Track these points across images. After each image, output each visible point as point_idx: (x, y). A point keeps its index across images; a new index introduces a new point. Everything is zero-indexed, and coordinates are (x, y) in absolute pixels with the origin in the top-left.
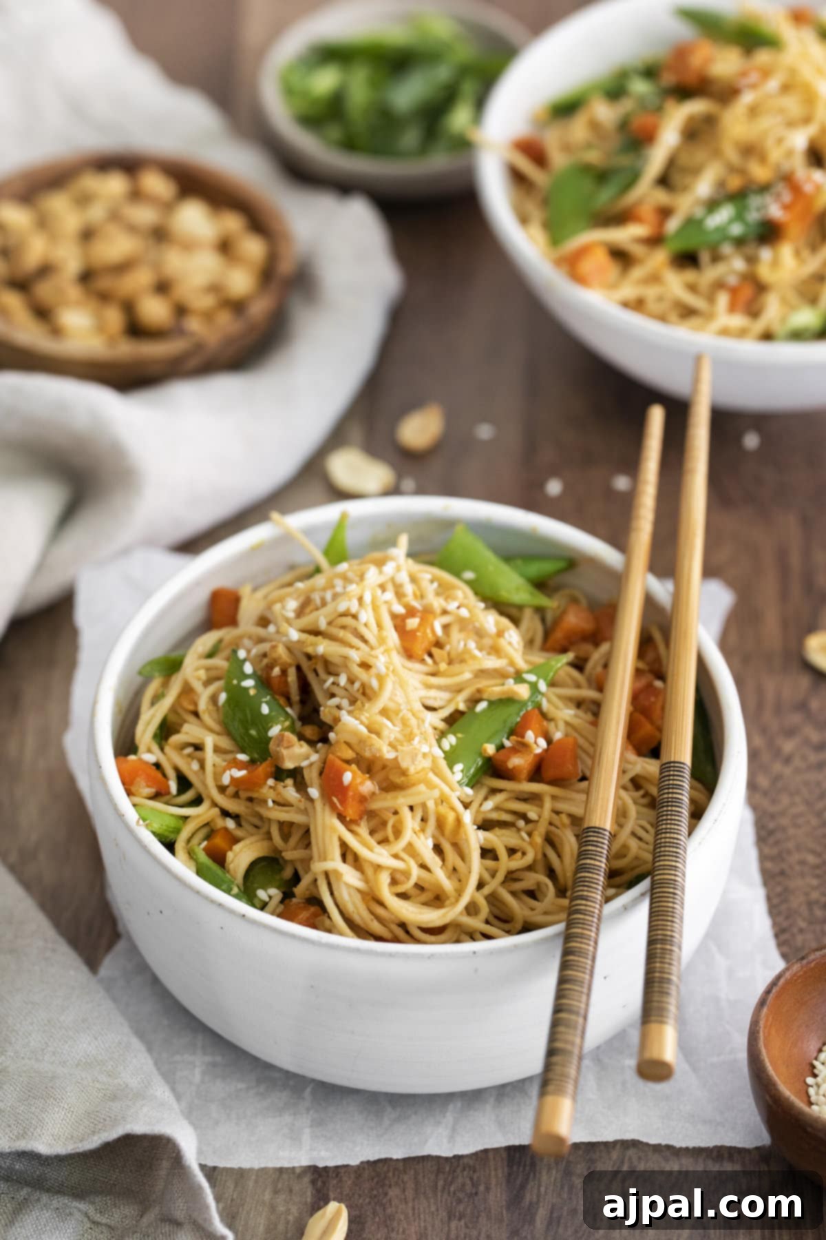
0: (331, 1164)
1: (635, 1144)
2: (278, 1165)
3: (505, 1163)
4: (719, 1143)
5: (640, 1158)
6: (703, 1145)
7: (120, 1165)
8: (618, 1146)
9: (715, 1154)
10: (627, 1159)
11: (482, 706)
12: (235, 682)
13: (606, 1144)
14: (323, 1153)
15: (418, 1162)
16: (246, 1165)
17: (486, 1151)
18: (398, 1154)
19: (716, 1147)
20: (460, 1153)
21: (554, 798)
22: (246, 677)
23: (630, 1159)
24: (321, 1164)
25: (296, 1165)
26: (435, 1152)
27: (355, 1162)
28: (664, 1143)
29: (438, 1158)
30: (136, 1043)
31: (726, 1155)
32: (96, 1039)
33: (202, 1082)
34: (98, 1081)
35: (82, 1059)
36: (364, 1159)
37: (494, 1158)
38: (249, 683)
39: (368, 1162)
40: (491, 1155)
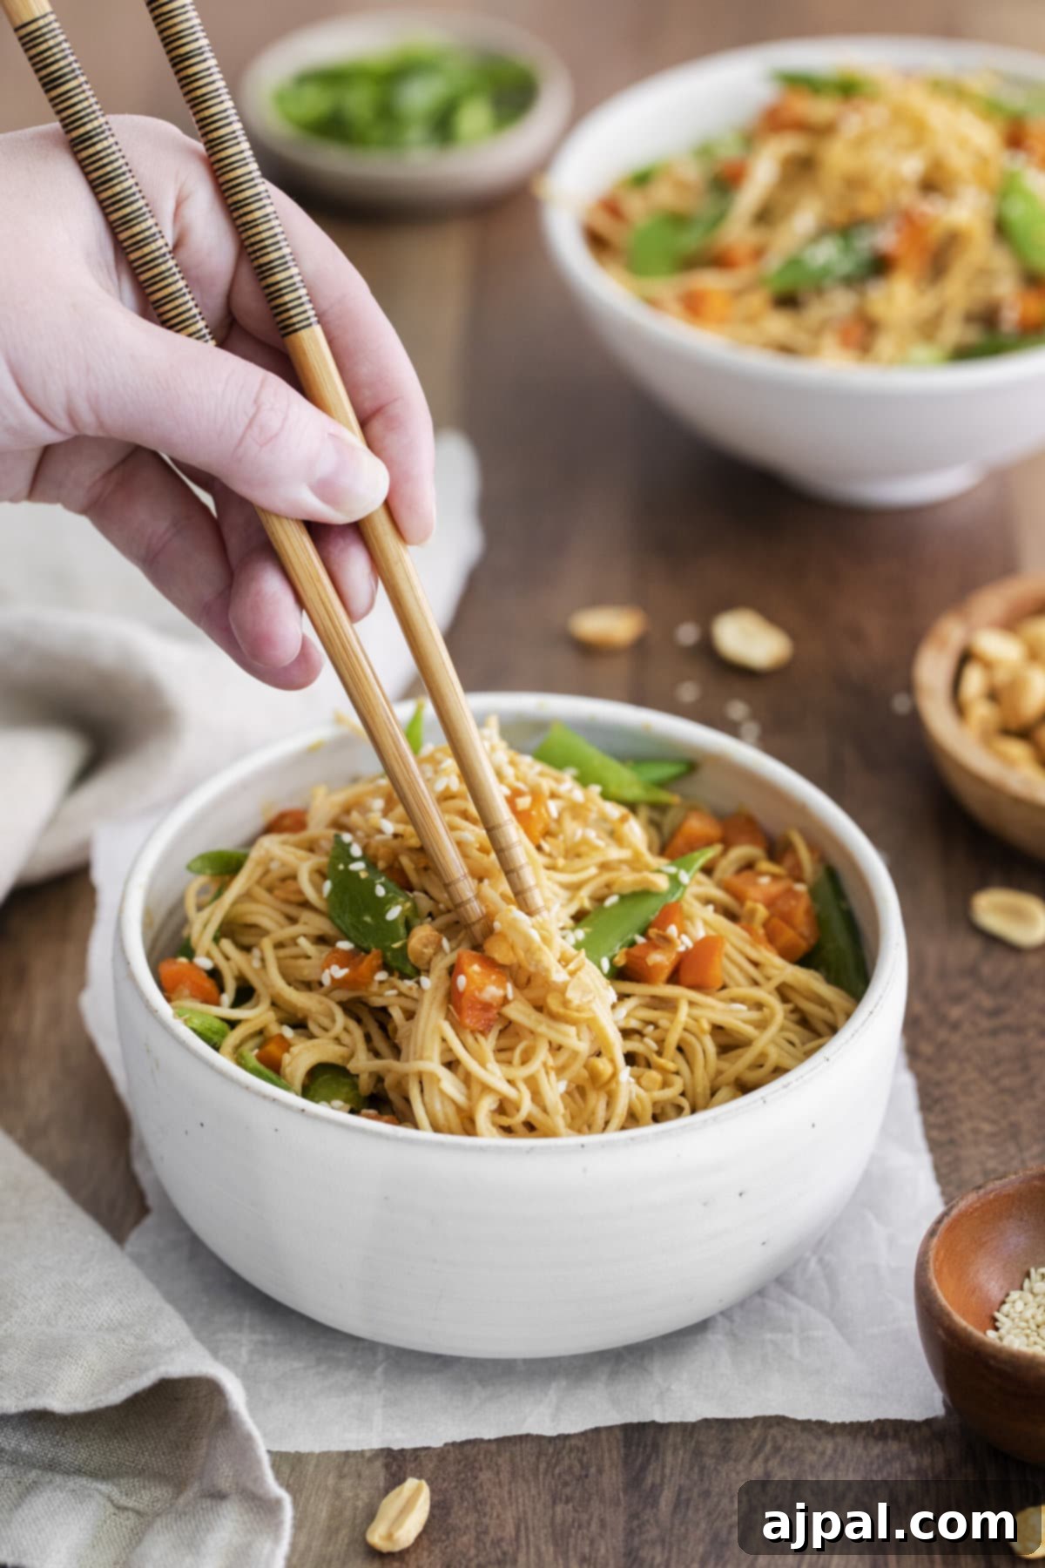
0: (408, 1445)
1: (780, 1421)
2: (343, 1448)
3: (622, 1444)
4: (882, 1417)
5: (786, 1438)
6: (863, 1419)
7: (150, 1447)
8: (759, 1425)
9: (877, 1431)
10: (769, 1438)
11: (612, 900)
12: (341, 867)
13: (743, 1421)
14: (399, 1435)
15: (515, 1444)
16: (304, 1448)
17: (597, 1430)
18: (490, 1433)
19: (878, 1421)
20: (567, 1431)
21: (691, 1004)
22: (354, 860)
23: (774, 1438)
24: (396, 1447)
25: (366, 1448)
26: (535, 1431)
27: (437, 1443)
28: (814, 1418)
29: (540, 1438)
30: (169, 1309)
31: (891, 1432)
32: (121, 1303)
33: (251, 1362)
34: (124, 1343)
35: (105, 1324)
36: (449, 1440)
37: (608, 1440)
38: (358, 866)
39: (454, 1444)
40: (604, 1436)
